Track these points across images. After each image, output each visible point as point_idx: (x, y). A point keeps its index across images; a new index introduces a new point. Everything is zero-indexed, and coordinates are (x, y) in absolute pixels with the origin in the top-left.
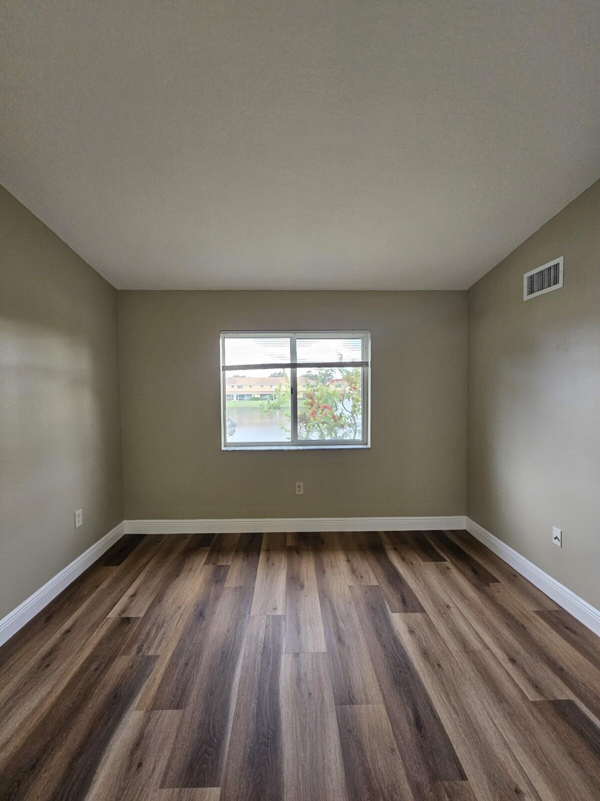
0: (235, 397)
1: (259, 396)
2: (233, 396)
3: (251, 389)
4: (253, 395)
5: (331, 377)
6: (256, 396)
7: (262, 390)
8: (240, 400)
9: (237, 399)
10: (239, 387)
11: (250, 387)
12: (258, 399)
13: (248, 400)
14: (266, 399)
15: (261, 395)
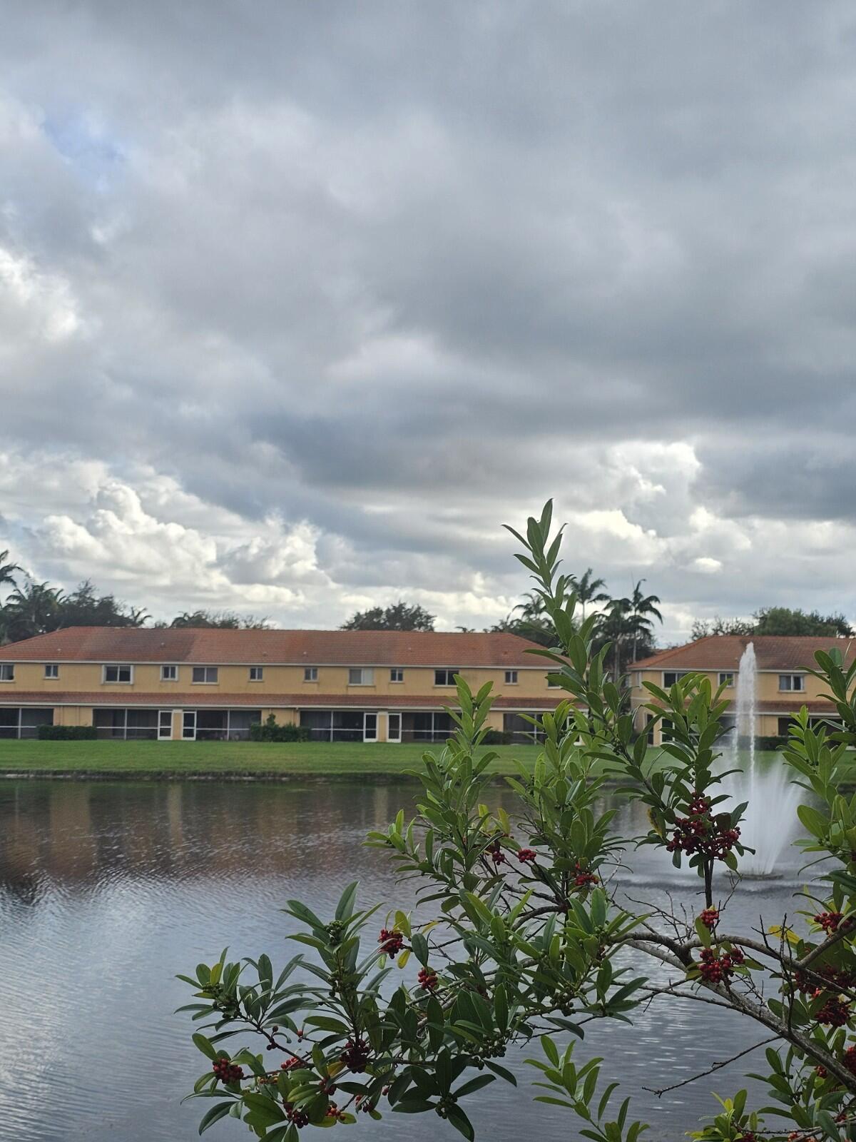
0: (177, 725)
1: (296, 721)
2: (167, 718)
3: (256, 687)
4: (265, 717)
5: (638, 635)
6: (282, 720)
7: (311, 689)
8: (200, 736)
9: (188, 733)
10: (198, 674)
11: (255, 673)
12: (287, 735)
13: (242, 738)
14: (325, 737)
15: (304, 714)
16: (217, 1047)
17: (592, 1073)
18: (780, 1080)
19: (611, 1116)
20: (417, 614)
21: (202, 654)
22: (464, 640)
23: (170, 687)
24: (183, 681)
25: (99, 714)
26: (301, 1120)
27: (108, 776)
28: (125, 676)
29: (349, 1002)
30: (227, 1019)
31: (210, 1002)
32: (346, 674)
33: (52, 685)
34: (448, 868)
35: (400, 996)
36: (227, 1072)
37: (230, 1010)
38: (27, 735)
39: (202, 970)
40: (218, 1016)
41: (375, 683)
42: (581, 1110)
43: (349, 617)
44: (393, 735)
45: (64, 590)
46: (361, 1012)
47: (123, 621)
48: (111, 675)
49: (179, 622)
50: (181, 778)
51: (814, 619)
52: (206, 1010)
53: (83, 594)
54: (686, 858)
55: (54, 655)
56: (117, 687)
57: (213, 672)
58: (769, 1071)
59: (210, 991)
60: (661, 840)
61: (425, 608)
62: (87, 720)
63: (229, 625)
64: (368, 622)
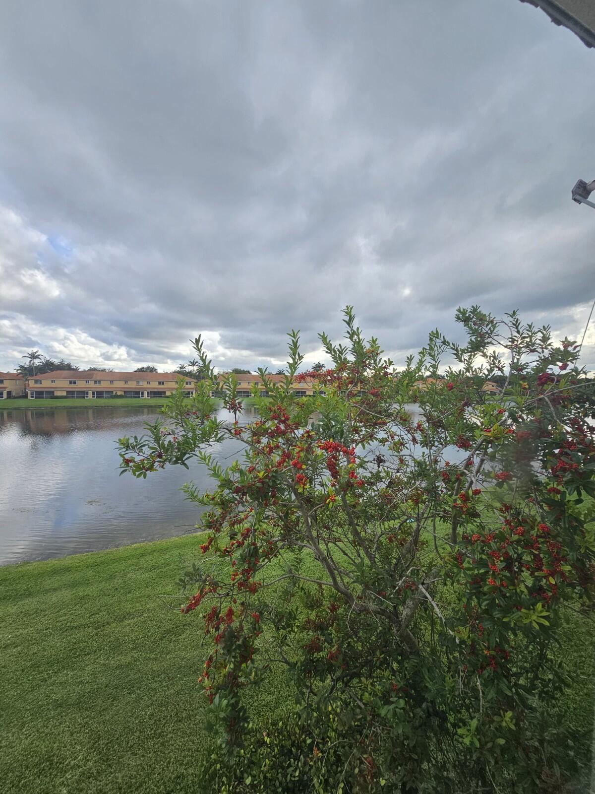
0: (90, 395)
1: (123, 393)
2: (87, 393)
3: (112, 386)
4: (114, 393)
6: (119, 393)
7: (126, 386)
8: (97, 397)
9: (93, 397)
10: (96, 382)
11: (111, 382)
12: (121, 397)
13: (108, 398)
14: (131, 397)
15: (125, 392)
16: (125, 456)
17: (210, 457)
18: (248, 455)
19: (214, 464)
20: (153, 368)
21: (97, 377)
22: (166, 375)
23: (87, 386)
24: (91, 384)
25: (68, 392)
26: (147, 470)
27: (71, 408)
28: (75, 383)
29: (158, 444)
30: (127, 450)
31: (123, 447)
32: (135, 383)
33: (53, 385)
34: (177, 417)
35: (170, 442)
36: (127, 462)
37: (128, 447)
38: (46, 398)
39: (120, 440)
40: (125, 449)
41: (144, 384)
42: (208, 465)
43: (136, 369)
44: (148, 396)
45: (56, 361)
46: (162, 446)
47: (73, 369)
48: (71, 383)
49: (91, 370)
50: (92, 407)
51: (243, 371)
52: (121, 448)
53: (61, 363)
54: (231, 411)
55: (53, 378)
56: (73, 386)
57: (100, 382)
58: (245, 454)
59: (123, 444)
60: (226, 408)
61: (156, 367)
62: (65, 394)
63: (104, 370)
64: (141, 370)
